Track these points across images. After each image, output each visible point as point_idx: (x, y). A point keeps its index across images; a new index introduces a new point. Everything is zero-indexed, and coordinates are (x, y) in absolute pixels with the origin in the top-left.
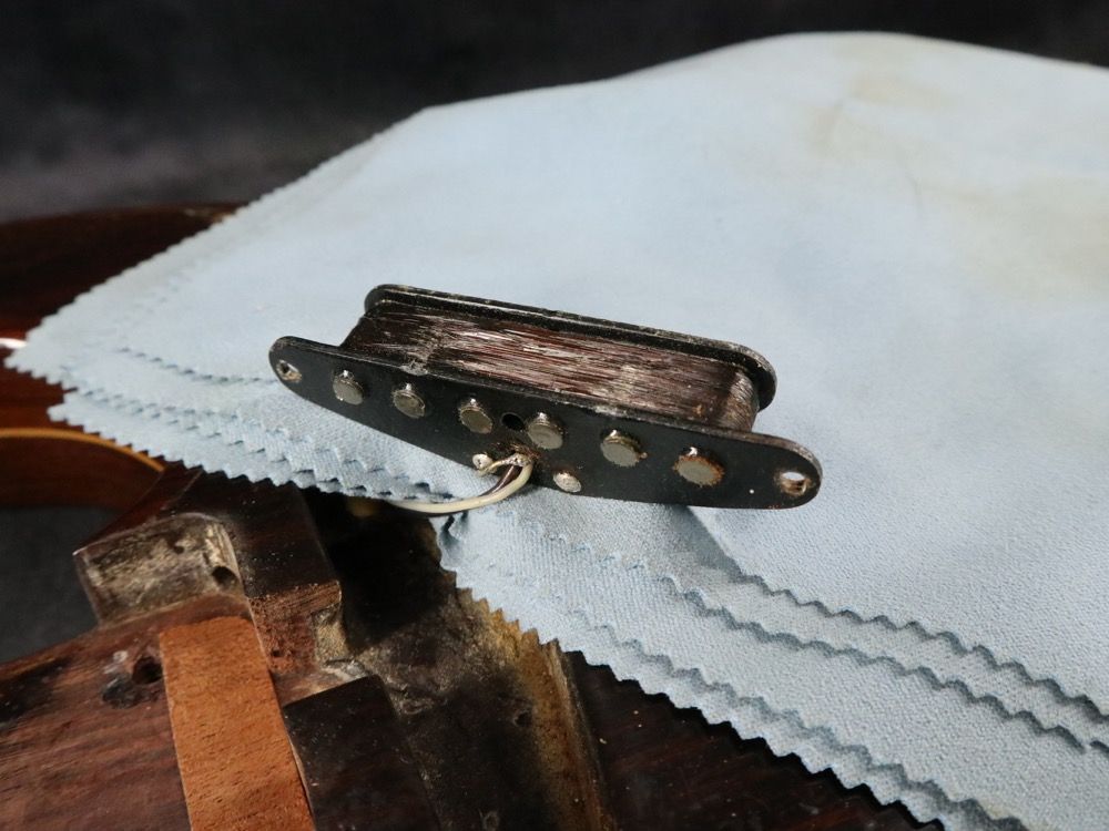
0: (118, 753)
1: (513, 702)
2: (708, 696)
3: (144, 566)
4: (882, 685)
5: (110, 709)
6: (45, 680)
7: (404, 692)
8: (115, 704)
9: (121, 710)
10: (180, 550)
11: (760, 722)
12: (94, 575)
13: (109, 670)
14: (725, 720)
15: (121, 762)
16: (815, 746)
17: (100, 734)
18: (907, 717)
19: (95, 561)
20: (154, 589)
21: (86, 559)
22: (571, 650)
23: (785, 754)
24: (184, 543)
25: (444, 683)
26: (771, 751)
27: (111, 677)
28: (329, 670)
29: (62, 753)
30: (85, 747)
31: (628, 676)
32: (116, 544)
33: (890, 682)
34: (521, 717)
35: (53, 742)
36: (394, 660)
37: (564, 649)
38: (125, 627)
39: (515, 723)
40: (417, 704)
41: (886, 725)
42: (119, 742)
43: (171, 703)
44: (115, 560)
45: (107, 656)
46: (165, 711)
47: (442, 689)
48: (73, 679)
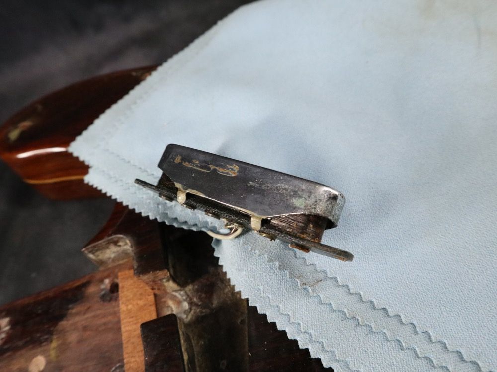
0: (104, 321)
1: (240, 313)
2: (302, 335)
3: (108, 251)
4: (376, 344)
5: (102, 303)
6: (83, 289)
7: (199, 305)
8: (104, 301)
9: (106, 303)
10: (120, 246)
11: (320, 351)
12: (91, 256)
13: (103, 287)
14: (306, 347)
15: (105, 324)
16: (341, 366)
17: (99, 312)
18: (383, 361)
19: (90, 252)
20: (115, 257)
21: (86, 252)
22: (253, 305)
23: (327, 367)
24: (121, 243)
25: (215, 302)
26: (322, 365)
27: (103, 290)
28: (174, 293)
29: (87, 319)
30: (94, 317)
31: (272, 321)
32: (95, 247)
33: (380, 344)
34: (242, 321)
35: (85, 314)
36: (197, 291)
37: (250, 305)
38: (108, 269)
39: (239, 323)
40: (204, 311)
41: (372, 363)
42: (104, 316)
43: (121, 302)
44: (97, 251)
45: (102, 281)
46: (118, 306)
47: (214, 305)
48: (92, 289)
